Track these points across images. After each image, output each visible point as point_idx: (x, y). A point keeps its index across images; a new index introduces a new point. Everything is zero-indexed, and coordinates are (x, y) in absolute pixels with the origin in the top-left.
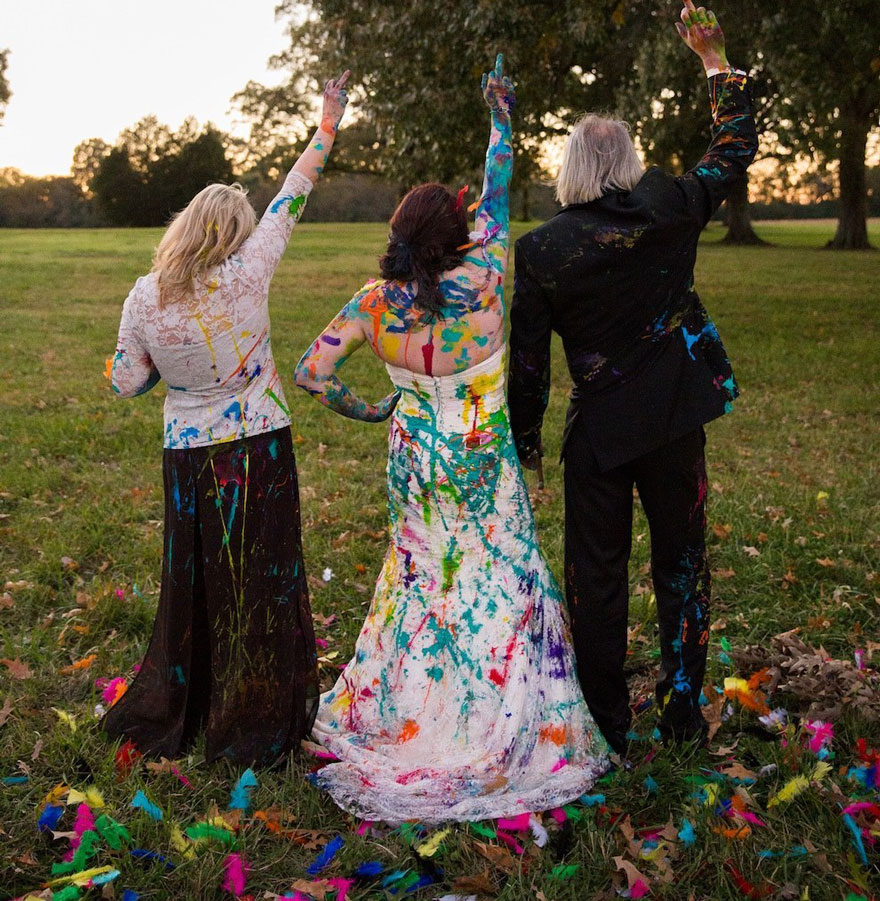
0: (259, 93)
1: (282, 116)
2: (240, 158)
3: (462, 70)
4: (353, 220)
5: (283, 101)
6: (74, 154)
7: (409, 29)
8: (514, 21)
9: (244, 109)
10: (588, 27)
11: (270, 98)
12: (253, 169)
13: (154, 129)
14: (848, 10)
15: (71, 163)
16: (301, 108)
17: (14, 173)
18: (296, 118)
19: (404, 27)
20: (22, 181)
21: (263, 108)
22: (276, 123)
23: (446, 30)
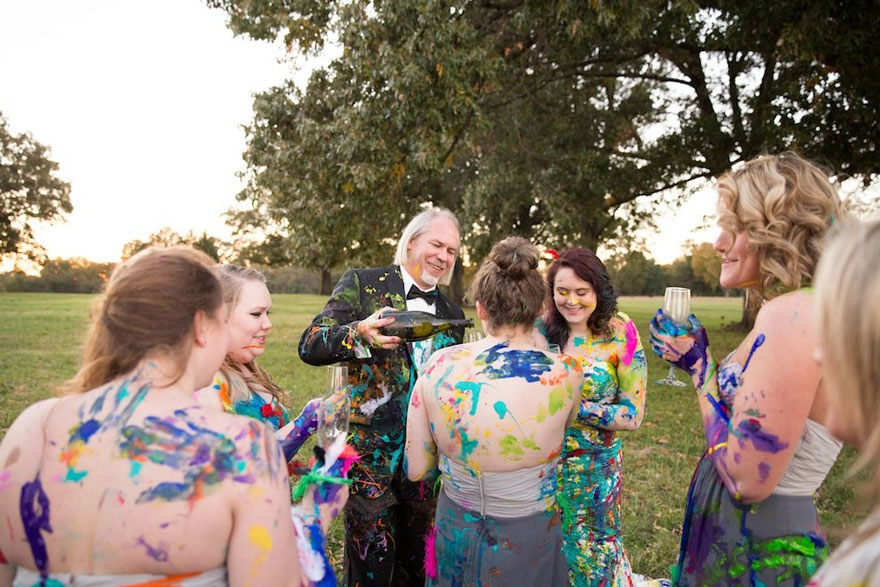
0: (236, 213)
1: (250, 227)
2: (227, 254)
3: (337, 186)
4: (296, 292)
5: (250, 219)
6: (123, 248)
7: (299, 156)
8: (372, 149)
9: (227, 222)
10: (427, 156)
11: (242, 216)
12: (236, 260)
13: (170, 234)
14: (593, 167)
15: (121, 255)
16: (262, 223)
17: (84, 260)
18: (259, 229)
19: (296, 154)
20: (89, 265)
21: (238, 222)
22: (246, 232)
23: (325, 157)
